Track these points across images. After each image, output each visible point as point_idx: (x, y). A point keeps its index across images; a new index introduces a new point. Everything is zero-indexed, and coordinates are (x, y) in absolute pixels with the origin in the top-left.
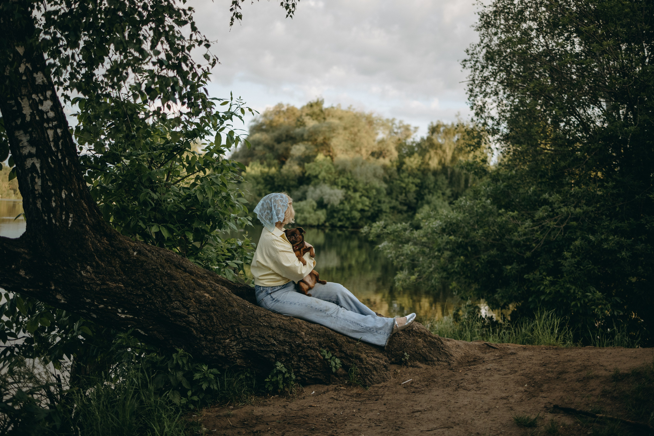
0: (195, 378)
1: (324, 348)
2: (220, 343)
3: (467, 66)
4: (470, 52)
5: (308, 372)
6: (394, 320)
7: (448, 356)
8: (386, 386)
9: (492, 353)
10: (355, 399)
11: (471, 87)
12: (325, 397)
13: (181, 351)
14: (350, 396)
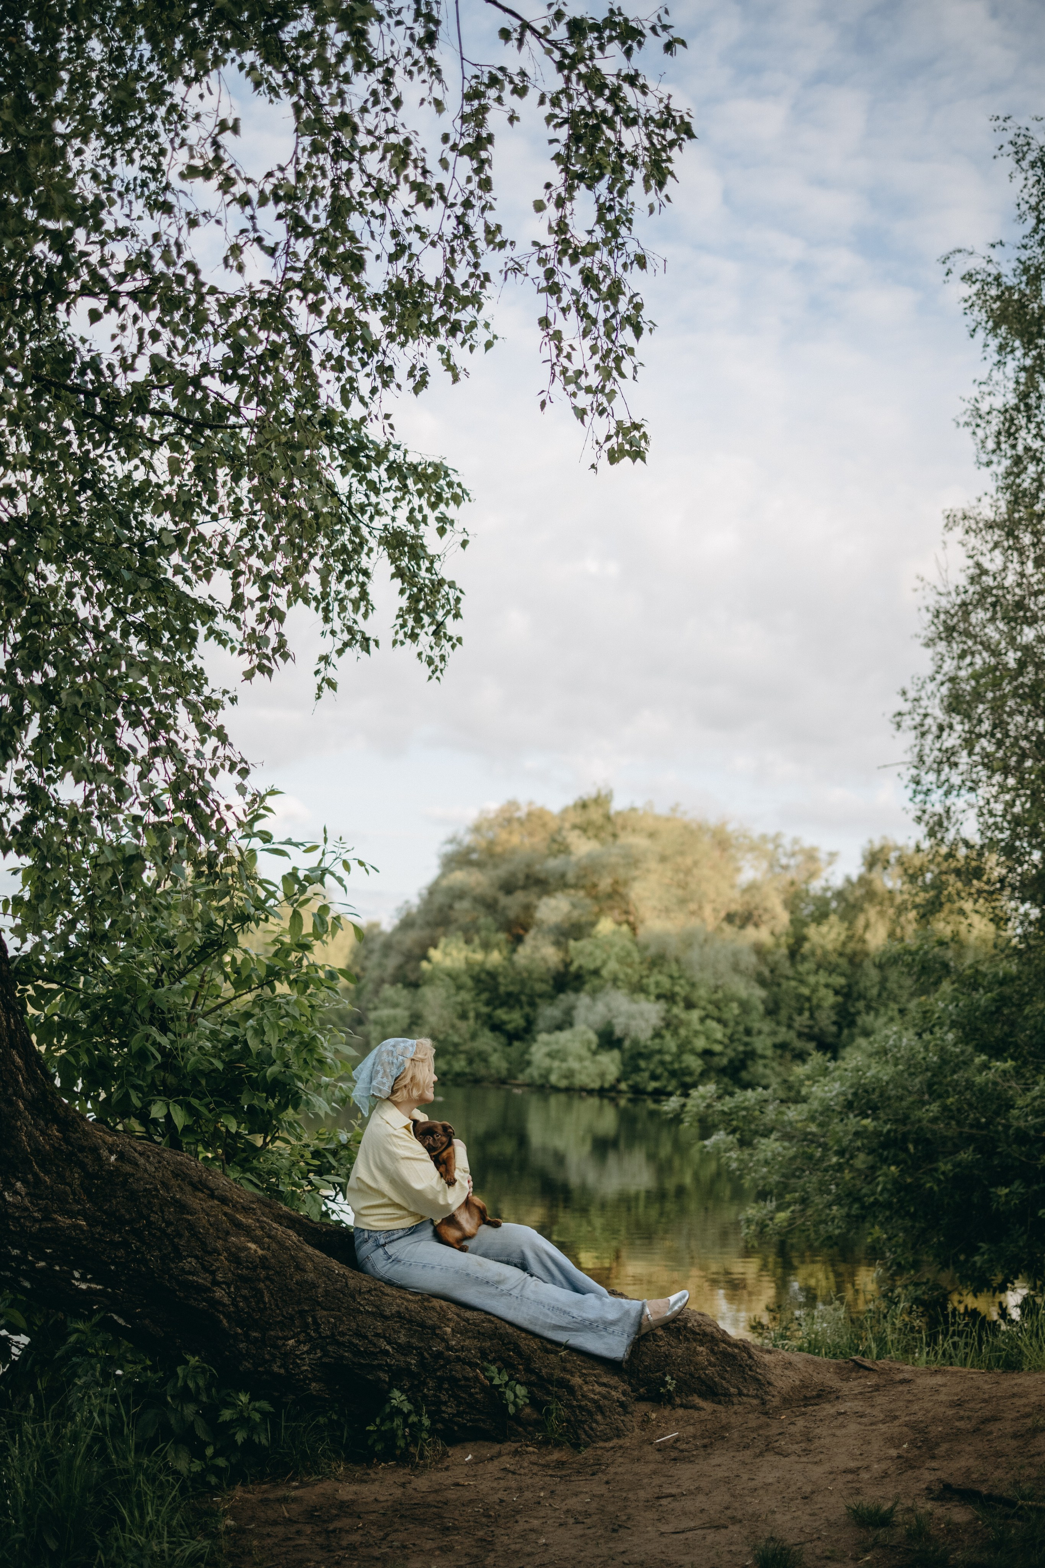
0: (221, 1420)
1: (493, 1362)
2: (276, 1347)
3: (904, 725)
4: (912, 694)
5: (459, 1414)
6: (643, 1306)
7: (762, 1384)
8: (621, 1447)
9: (862, 1380)
10: (550, 1472)
11: (914, 772)
12: (492, 1467)
13: (193, 1360)
14: (543, 1466)
